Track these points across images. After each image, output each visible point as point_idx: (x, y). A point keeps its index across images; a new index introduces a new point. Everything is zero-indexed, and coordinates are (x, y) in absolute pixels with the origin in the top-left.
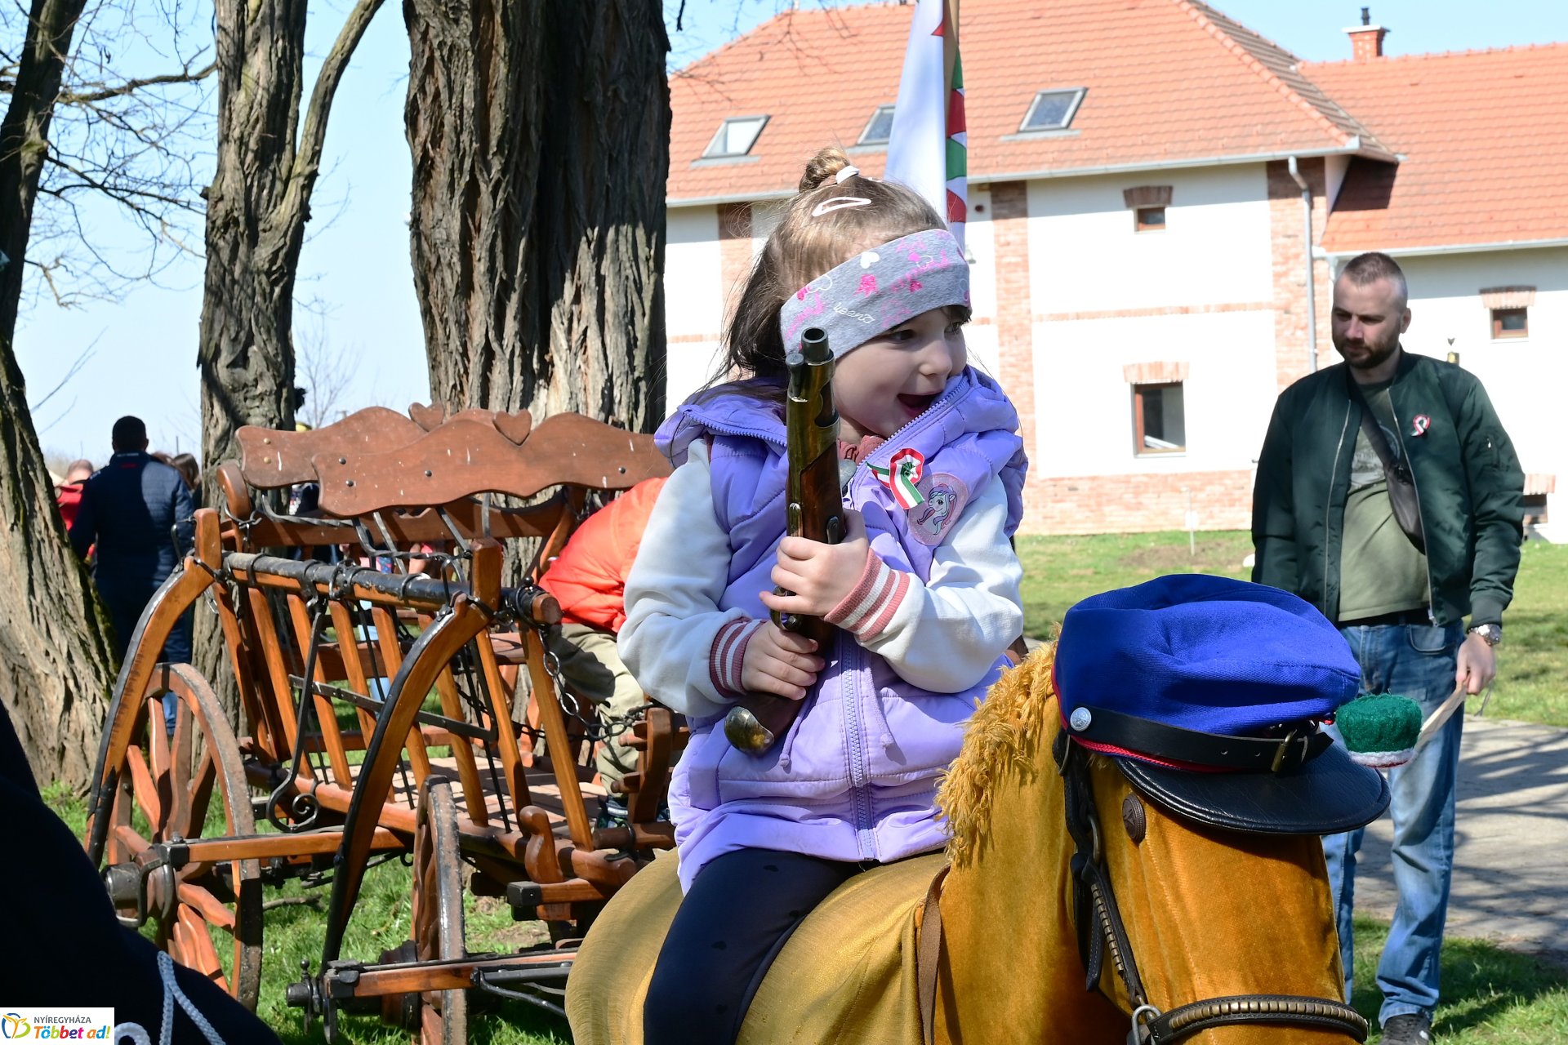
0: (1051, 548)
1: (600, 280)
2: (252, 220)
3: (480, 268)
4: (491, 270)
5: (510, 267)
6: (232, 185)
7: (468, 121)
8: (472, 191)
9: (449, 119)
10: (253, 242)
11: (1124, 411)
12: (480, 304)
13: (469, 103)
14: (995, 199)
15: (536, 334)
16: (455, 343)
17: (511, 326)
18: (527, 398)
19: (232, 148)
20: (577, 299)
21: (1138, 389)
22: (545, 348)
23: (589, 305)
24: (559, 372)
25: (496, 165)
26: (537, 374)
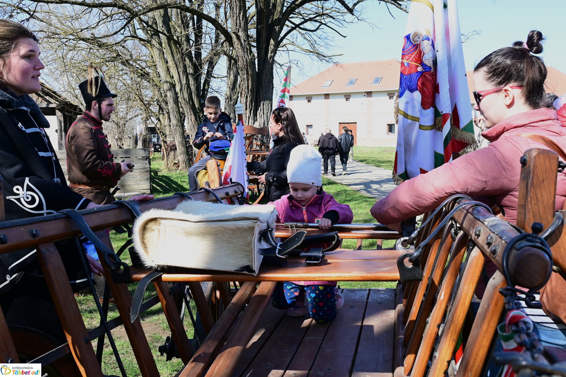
0: (373, 149)
1: (264, 108)
2: (231, 98)
3: (248, 106)
4: (249, 107)
5: (252, 106)
6: (228, 93)
7: (246, 88)
8: (247, 97)
9: (244, 88)
10: (231, 101)
11: (386, 128)
12: (248, 111)
13: (246, 86)
14: (367, 94)
15: (255, 115)
16: (245, 116)
17: (252, 114)
18: (254, 123)
19: (228, 88)
20: (261, 111)
21: (388, 125)
22: (256, 117)
23: (262, 111)
24: (258, 120)
25: (250, 93)
26: (255, 120)
